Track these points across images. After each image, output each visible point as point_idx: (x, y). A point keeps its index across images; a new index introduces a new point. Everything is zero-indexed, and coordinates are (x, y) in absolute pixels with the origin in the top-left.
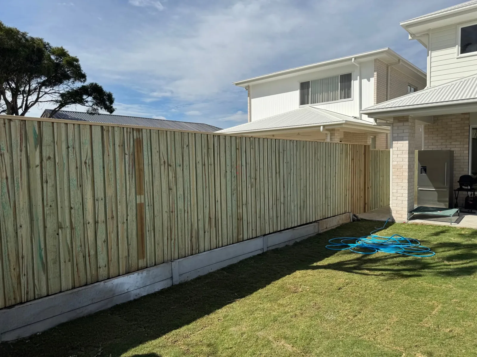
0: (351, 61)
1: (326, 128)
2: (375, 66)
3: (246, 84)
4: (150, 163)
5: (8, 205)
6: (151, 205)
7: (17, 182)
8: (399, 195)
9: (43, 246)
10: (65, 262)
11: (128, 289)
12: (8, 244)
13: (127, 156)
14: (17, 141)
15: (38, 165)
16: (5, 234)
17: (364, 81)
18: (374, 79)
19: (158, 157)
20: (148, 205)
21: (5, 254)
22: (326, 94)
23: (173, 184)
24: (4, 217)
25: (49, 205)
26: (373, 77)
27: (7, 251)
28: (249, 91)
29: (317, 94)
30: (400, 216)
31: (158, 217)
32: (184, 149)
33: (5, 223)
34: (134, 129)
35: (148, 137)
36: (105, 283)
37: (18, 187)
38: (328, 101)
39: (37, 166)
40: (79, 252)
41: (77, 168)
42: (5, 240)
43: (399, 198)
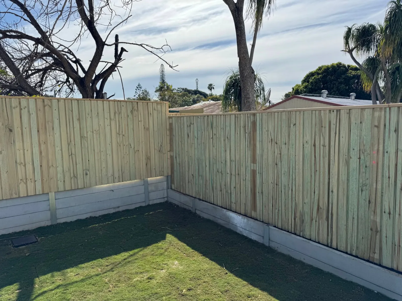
4: (261, 140)
6: (261, 174)
9: (212, 179)
10: (219, 191)
11: (236, 224)
13: (247, 134)
15: (212, 138)
19: (267, 135)
20: (259, 173)
23: (278, 161)
31: (265, 185)
32: (291, 128)
34: (251, 114)
35: (260, 119)
36: (226, 212)
40: (224, 188)
41: (224, 140)
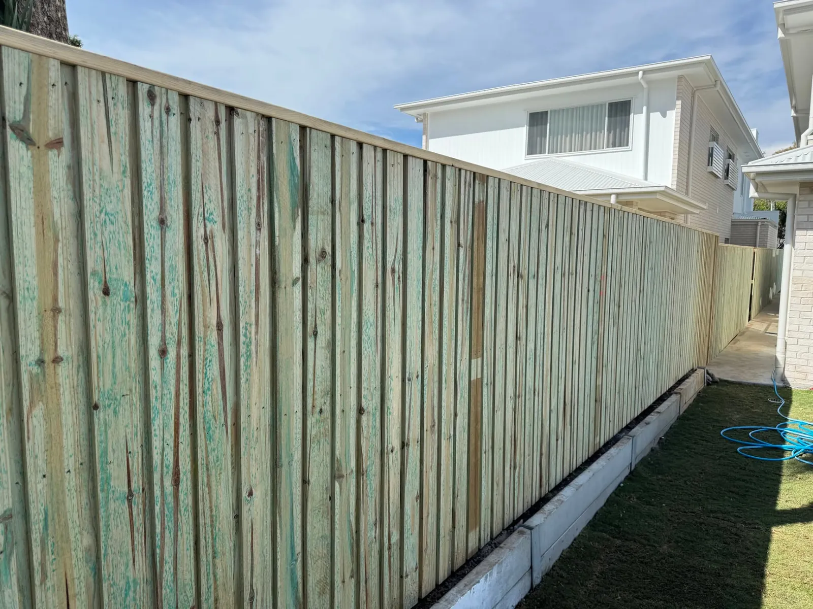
0: (636, 77)
1: (622, 198)
2: (678, 89)
3: (421, 111)
4: (494, 270)
5: (220, 423)
6: (491, 383)
7: (247, 338)
8: (802, 336)
9: (298, 549)
10: (343, 582)
12: (218, 561)
13: (461, 252)
14: (249, 190)
15: (299, 279)
16: (209, 529)
17: (656, 116)
18: (676, 113)
19: (506, 253)
20: (487, 384)
21: (207, 600)
22: (578, 137)
23: (522, 326)
24: (208, 469)
25: (318, 409)
26: (672, 109)
27: (212, 589)
28: (424, 124)
29: (559, 137)
30: (802, 376)
32: (542, 234)
33: (210, 493)
34: (477, 175)
35: (495, 200)
37: (249, 357)
38: (581, 150)
39: (294, 282)
40: (371, 543)
41: (377, 286)
42: (210, 551)
43: (801, 342)
